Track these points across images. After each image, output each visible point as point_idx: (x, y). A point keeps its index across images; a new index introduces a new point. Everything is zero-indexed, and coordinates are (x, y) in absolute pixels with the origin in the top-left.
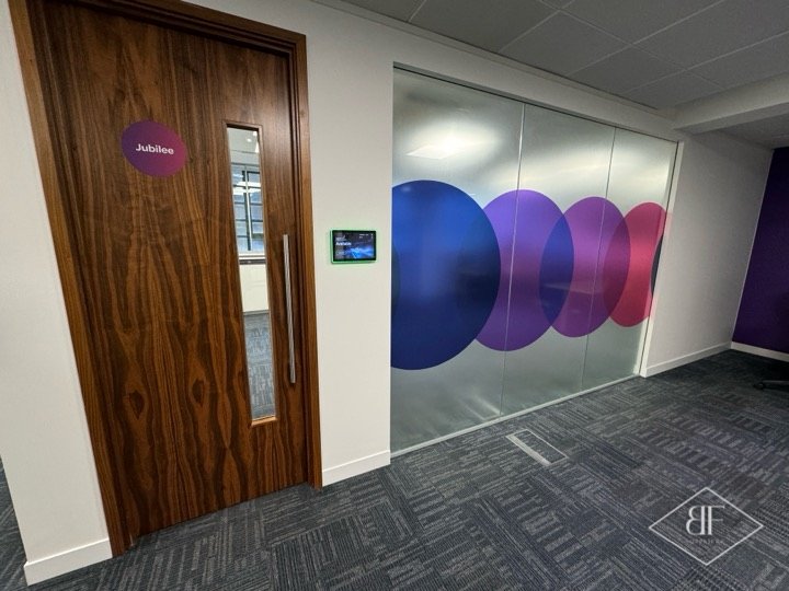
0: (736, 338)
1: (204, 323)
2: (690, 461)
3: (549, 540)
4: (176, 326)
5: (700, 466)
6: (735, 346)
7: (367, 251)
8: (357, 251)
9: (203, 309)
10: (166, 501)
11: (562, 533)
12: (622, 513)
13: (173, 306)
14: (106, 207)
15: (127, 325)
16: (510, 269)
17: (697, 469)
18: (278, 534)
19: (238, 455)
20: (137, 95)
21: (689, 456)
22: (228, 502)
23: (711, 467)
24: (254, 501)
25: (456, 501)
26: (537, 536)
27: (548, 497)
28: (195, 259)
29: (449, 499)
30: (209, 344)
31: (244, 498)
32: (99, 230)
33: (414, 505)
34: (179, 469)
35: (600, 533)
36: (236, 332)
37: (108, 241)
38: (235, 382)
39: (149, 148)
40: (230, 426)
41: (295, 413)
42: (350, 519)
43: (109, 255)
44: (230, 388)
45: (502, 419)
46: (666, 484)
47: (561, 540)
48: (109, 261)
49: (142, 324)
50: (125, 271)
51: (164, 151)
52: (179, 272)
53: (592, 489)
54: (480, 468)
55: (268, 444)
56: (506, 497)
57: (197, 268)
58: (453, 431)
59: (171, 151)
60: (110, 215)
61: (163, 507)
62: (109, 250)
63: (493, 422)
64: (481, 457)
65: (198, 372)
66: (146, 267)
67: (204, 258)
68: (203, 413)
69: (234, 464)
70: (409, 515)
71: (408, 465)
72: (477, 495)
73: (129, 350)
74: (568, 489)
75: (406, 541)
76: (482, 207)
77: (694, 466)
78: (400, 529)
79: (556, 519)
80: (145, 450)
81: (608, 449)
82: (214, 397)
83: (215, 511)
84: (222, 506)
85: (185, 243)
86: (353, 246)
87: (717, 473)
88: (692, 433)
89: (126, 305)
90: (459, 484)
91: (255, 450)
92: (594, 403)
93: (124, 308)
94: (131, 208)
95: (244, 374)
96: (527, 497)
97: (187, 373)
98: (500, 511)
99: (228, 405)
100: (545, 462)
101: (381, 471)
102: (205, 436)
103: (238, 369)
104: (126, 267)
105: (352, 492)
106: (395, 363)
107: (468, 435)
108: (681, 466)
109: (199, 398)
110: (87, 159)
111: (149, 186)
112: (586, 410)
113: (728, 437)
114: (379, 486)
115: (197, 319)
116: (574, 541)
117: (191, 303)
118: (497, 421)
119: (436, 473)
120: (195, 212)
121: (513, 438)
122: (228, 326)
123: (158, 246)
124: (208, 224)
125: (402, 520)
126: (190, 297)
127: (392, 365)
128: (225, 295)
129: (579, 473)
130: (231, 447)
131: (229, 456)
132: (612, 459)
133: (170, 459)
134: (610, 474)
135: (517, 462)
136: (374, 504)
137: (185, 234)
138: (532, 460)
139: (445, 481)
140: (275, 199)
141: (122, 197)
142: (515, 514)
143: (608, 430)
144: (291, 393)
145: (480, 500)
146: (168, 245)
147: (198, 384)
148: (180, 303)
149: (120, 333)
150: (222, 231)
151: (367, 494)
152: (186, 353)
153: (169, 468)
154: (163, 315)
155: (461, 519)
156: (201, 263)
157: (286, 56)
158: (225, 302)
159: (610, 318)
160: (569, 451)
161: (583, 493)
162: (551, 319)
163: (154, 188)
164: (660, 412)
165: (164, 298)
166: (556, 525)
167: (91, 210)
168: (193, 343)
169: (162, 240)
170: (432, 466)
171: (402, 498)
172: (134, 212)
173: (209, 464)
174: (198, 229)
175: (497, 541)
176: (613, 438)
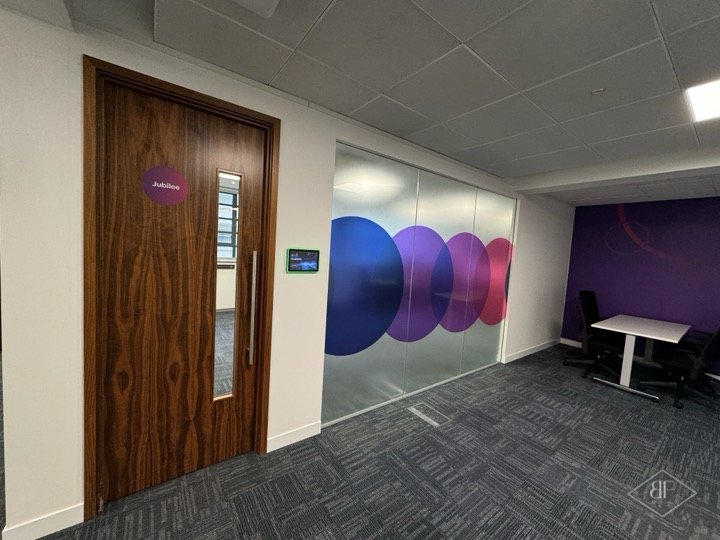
0: (564, 335)
1: (186, 315)
2: (529, 417)
3: (438, 474)
4: (164, 318)
5: (535, 420)
6: (563, 341)
7: (313, 265)
8: (305, 264)
9: (186, 305)
10: (134, 470)
11: (447, 468)
12: (486, 453)
13: (163, 302)
14: (123, 225)
15: (125, 316)
16: (410, 281)
17: (533, 422)
18: (235, 489)
19: (199, 428)
20: (159, 149)
21: (529, 414)
22: (187, 469)
23: (541, 421)
24: (208, 468)
25: (373, 455)
26: (430, 472)
27: (437, 446)
28: (185, 266)
29: (368, 453)
30: (187, 333)
31: (201, 466)
32: (115, 241)
33: (342, 460)
34: (149, 440)
35: (471, 466)
36: (210, 323)
37: (121, 250)
38: (205, 364)
39: (162, 185)
40: (195, 401)
41: (249, 390)
42: (293, 474)
43: (120, 261)
44: (200, 369)
45: (405, 396)
46: (514, 433)
47: (446, 473)
48: (120, 265)
49: (137, 315)
50: (130, 274)
51: (173, 187)
52: (171, 276)
53: (466, 439)
54: (390, 431)
55: (225, 417)
56: (408, 449)
57: (186, 273)
58: (368, 406)
59: (178, 188)
60: (126, 231)
61: (131, 474)
62: (121, 256)
63: (398, 399)
64: (389, 424)
65: (176, 356)
66: (147, 271)
67: (192, 266)
68: (175, 390)
69: (195, 435)
70: (338, 466)
71: (335, 433)
72: (388, 449)
73: (124, 336)
74: (451, 441)
75: (337, 485)
76: (392, 236)
77: (531, 421)
78: (332, 476)
79: (443, 460)
80: (123, 422)
81: (478, 414)
82: (186, 376)
83: (174, 479)
84: (181, 474)
85: (179, 253)
86: (303, 261)
87: (545, 424)
88: (532, 400)
89: (127, 299)
90: (375, 444)
91: (214, 423)
92: (469, 383)
93: (125, 303)
94: (142, 227)
95: (212, 358)
96: (423, 448)
97: (167, 356)
98: (404, 459)
99: (196, 383)
100: (436, 424)
101: (314, 439)
102: (174, 409)
103: (207, 354)
104: (132, 270)
105: (292, 455)
106: (328, 350)
107: (379, 409)
108: (524, 421)
109: (173, 378)
110: (115, 191)
111: (159, 211)
112: (464, 388)
113: (554, 401)
114: (313, 449)
115: (180, 312)
116: (454, 473)
117: (178, 298)
118: (401, 397)
119: (357, 437)
120: (189, 231)
121: (413, 410)
122: (204, 318)
123: (158, 256)
124: (197, 240)
125: (334, 471)
126: (178, 293)
127: (326, 352)
128: (204, 294)
129: (458, 430)
130: (194, 419)
131: (192, 427)
132: (480, 420)
133: (143, 430)
134: (478, 429)
135: (416, 426)
136: (310, 462)
137: (179, 247)
138: (426, 423)
139: (363, 442)
140: (249, 224)
141: (137, 219)
142: (415, 460)
143: (478, 401)
144: (246, 374)
145: (390, 453)
146: (166, 255)
147: (175, 364)
148: (169, 300)
149: (119, 323)
150: (207, 245)
151: (304, 456)
152: (168, 339)
153: (141, 439)
154: (155, 309)
155: (377, 465)
156: (189, 268)
157: (266, 130)
158: (204, 299)
159: (479, 319)
160: (452, 416)
161: (461, 443)
162: (439, 318)
163: (162, 214)
164: (513, 387)
165: (157, 296)
166: (443, 464)
167: (112, 226)
168: (175, 332)
169: (162, 251)
170: (353, 433)
171: (332, 456)
172: (144, 230)
173: (175, 435)
174: (191, 244)
175: (402, 478)
176: (481, 405)
